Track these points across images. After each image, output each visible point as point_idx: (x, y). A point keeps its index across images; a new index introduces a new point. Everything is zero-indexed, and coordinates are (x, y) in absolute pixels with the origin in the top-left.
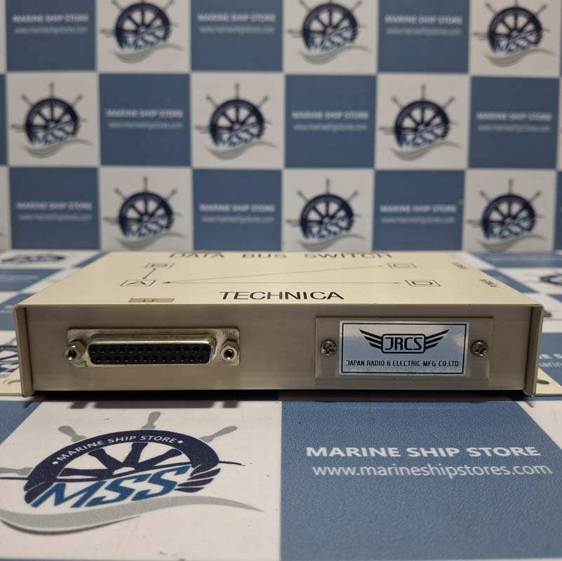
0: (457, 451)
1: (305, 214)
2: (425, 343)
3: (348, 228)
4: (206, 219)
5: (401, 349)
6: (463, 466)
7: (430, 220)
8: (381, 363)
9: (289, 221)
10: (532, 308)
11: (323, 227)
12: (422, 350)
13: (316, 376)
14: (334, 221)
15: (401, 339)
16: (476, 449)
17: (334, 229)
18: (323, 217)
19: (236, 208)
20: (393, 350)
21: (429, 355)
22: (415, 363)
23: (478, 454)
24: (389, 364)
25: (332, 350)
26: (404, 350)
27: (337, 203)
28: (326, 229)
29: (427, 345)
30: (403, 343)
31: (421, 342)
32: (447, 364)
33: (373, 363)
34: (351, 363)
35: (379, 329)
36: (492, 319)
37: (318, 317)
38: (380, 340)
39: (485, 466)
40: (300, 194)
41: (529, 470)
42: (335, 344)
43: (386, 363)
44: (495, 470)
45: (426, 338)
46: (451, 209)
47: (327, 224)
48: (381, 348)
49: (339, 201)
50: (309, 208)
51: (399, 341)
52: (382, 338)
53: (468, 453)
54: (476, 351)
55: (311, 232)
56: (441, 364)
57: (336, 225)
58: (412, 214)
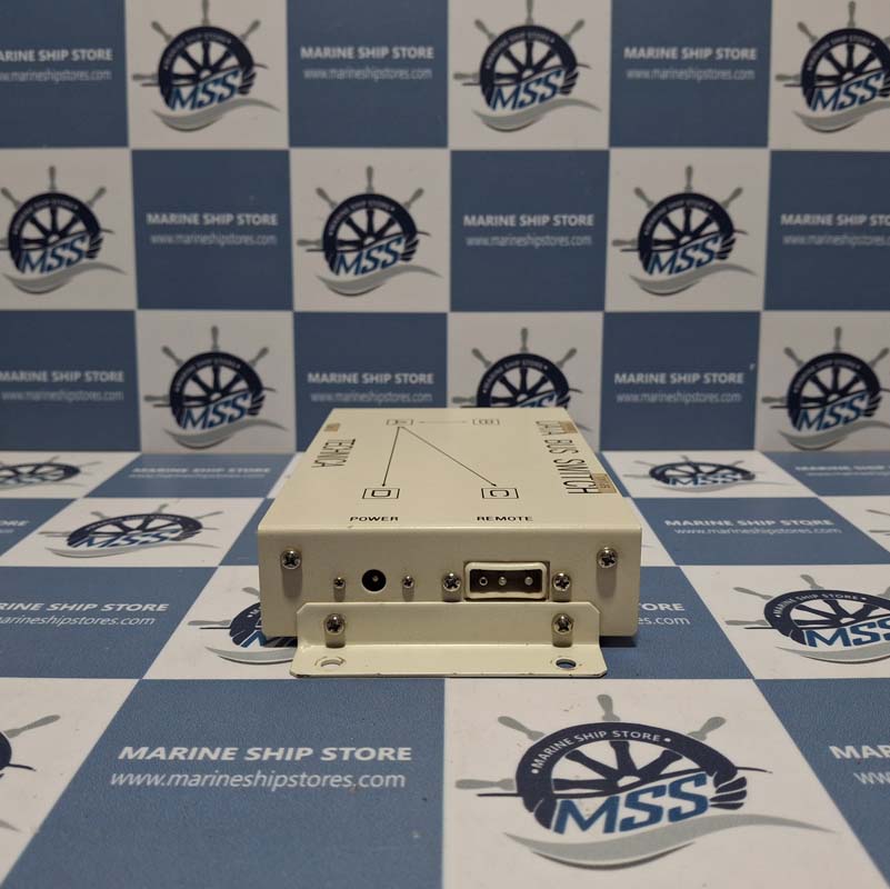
1: (487, 387)
9: (457, 399)
18: (515, 392)
40: (477, 354)
46: (736, 378)
50: (493, 377)
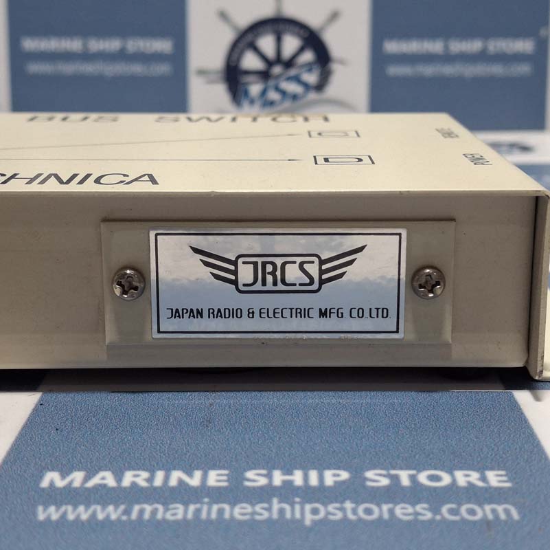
0: (344, 475)
1: (235, 57)
2: (322, 272)
3: (320, 87)
4: (34, 68)
5: (275, 283)
6: (342, 502)
7: (480, 70)
8: (235, 313)
9: (201, 72)
10: (537, 198)
11: (271, 83)
12: (315, 286)
13: (107, 341)
14: (293, 72)
15: (273, 264)
16: (384, 472)
17: (292, 87)
18: (270, 63)
19: (96, 45)
20: (258, 286)
21: (329, 295)
22: (303, 313)
23: (385, 482)
24: (251, 314)
25: (136, 288)
26: (280, 287)
27: (298, 35)
28: (277, 89)
29: (324, 277)
30: (278, 273)
31: (313, 269)
32: (367, 313)
33: (219, 314)
34: (176, 314)
35: (228, 245)
36: (454, 223)
37: (105, 220)
38: (232, 268)
39: (386, 503)
40: (223, 16)
41: (472, 512)
42: (142, 275)
43: (245, 313)
44: (403, 511)
45: (322, 262)
47: (278, 77)
48: (235, 283)
49: (302, 32)
50: (241, 45)
51: (269, 268)
52: (235, 263)
53: (366, 479)
54: (421, 286)
55: (246, 93)
56: (355, 313)
57: (297, 79)
58: (447, 58)
